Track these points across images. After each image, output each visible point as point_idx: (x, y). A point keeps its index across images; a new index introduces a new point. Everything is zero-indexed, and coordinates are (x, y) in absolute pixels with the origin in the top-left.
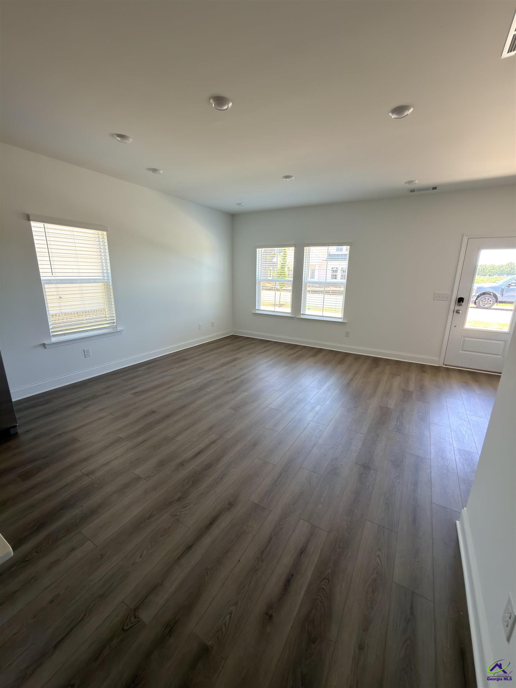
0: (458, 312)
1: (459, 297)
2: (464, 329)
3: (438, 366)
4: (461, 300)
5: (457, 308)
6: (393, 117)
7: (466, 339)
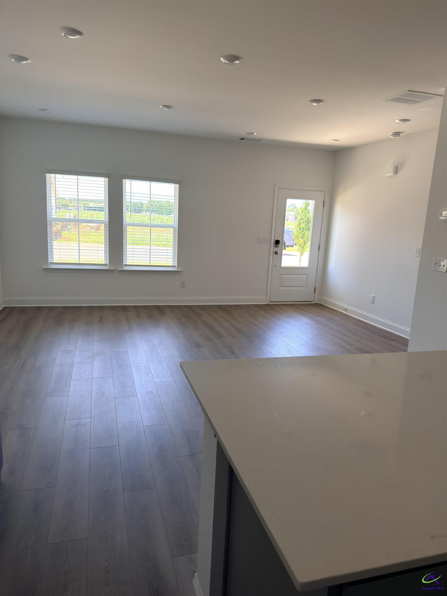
0: (276, 253)
1: (276, 240)
2: (281, 267)
3: (266, 304)
4: (277, 242)
5: (276, 249)
6: (224, 61)
7: (283, 276)
